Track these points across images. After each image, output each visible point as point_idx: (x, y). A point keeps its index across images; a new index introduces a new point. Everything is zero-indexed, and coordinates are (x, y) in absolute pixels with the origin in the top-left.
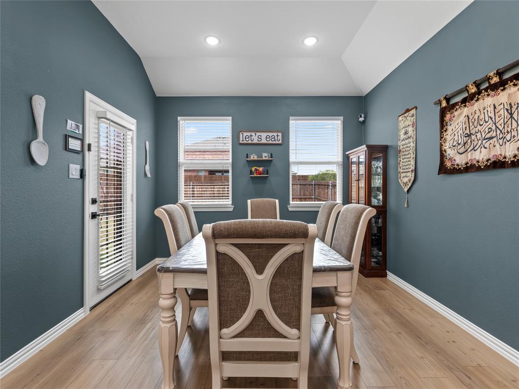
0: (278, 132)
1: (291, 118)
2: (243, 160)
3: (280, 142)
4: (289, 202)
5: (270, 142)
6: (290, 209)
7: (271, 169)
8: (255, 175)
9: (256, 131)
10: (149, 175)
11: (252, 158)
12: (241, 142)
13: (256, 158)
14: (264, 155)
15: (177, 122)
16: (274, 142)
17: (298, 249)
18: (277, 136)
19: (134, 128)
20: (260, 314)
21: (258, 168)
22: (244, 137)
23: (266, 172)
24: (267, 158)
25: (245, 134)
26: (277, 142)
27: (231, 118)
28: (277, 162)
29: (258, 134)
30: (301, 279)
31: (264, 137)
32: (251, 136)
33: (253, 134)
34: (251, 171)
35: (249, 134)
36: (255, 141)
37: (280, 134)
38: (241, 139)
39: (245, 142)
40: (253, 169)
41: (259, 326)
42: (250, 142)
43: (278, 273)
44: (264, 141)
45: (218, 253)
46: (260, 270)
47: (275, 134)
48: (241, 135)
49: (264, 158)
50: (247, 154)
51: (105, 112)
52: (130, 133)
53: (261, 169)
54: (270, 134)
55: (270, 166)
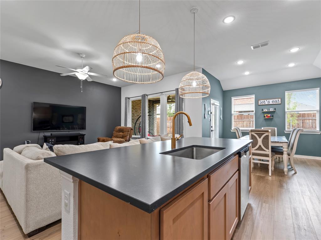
0: (279, 98)
1: (286, 92)
2: (260, 111)
3: (280, 103)
4: (285, 129)
5: (275, 103)
6: (285, 132)
7: (275, 115)
8: (266, 118)
9: (267, 99)
10: (222, 119)
11: (265, 111)
12: (259, 104)
13: (267, 111)
14: (271, 109)
15: (231, 99)
16: (277, 103)
17: (268, 134)
18: (278, 100)
19: (219, 105)
20: (260, 146)
21: (267, 115)
22: (260, 102)
23: (272, 116)
24: (272, 111)
25: (261, 101)
26: (278, 103)
27: (254, 95)
28: (278, 112)
29: (268, 100)
30: (269, 140)
31: (271, 102)
32: (264, 101)
33: (265, 101)
34: (264, 116)
35: (263, 101)
36: (267, 103)
37: (280, 100)
38: (259, 103)
39: (261, 104)
40: (265, 115)
41: (260, 148)
42: (264, 104)
43: (264, 138)
44: (271, 103)
45: (252, 135)
46: (260, 138)
47: (277, 100)
48: (259, 102)
49: (271, 111)
50: (262, 109)
51: (214, 103)
52: (217, 106)
53: (269, 115)
54: (274, 100)
55: (274, 114)
